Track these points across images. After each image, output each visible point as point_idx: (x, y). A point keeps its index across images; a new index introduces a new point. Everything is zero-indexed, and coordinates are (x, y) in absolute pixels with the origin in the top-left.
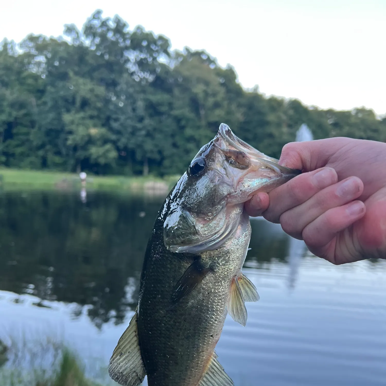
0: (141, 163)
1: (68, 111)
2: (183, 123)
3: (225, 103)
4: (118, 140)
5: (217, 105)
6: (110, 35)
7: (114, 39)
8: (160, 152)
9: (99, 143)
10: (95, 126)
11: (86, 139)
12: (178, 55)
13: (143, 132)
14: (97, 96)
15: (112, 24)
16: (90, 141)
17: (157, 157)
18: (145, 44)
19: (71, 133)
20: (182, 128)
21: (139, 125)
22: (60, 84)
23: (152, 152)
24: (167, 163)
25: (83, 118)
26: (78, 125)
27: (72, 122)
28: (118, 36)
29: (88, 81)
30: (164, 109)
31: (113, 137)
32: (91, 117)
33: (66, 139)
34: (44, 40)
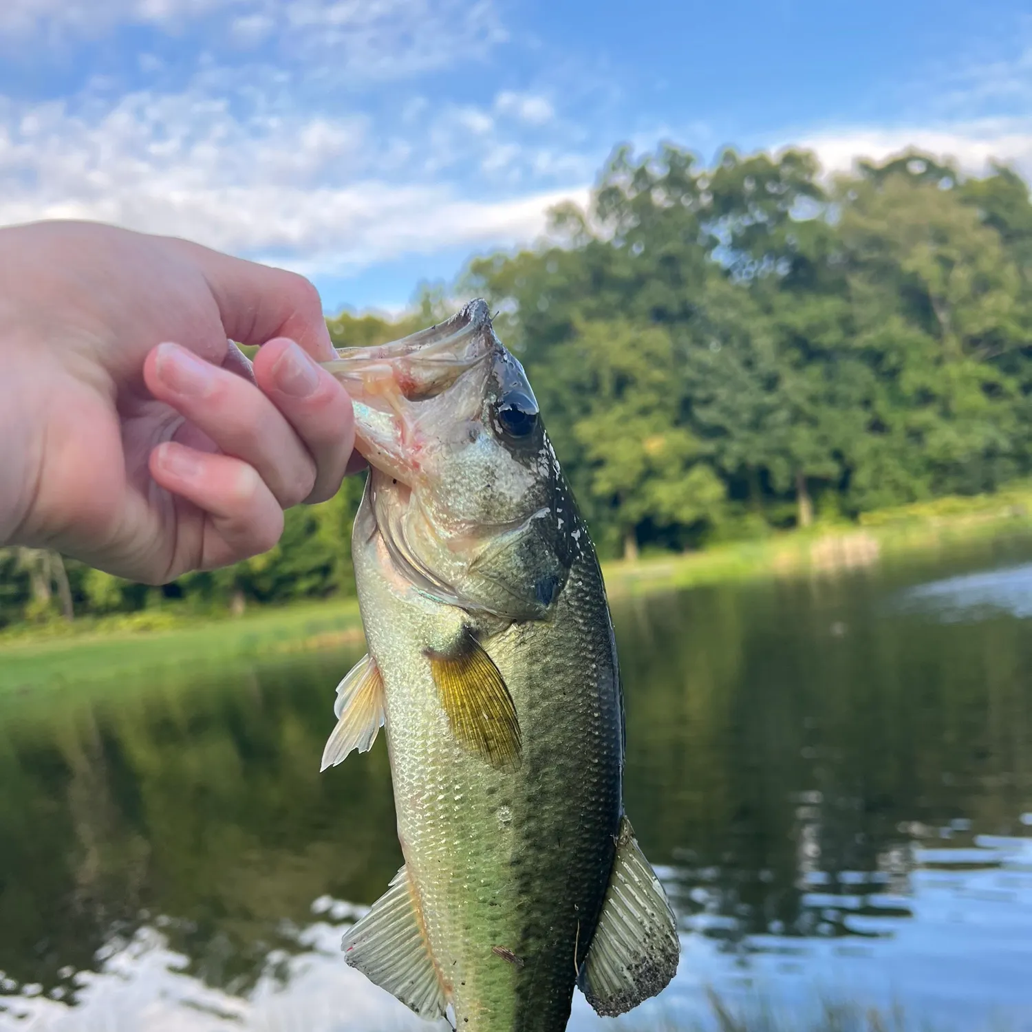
0: (791, 496)
1: (586, 411)
2: (893, 359)
3: (1010, 270)
4: (722, 451)
5: (984, 285)
6: (659, 197)
7: (668, 204)
8: (837, 455)
9: (672, 471)
10: (656, 430)
11: (640, 467)
12: (843, 186)
13: (783, 415)
14: (649, 355)
15: (658, 171)
16: (651, 472)
17: (831, 469)
18: (749, 186)
19: (599, 463)
20: (892, 375)
21: (769, 399)
22: (559, 350)
23: (815, 458)
24: (862, 477)
25: (624, 420)
26: (615, 438)
27: (600, 437)
28: (677, 193)
29: (621, 324)
30: (830, 338)
31: (709, 447)
32: (645, 412)
33: (591, 482)
34: (507, 263)
